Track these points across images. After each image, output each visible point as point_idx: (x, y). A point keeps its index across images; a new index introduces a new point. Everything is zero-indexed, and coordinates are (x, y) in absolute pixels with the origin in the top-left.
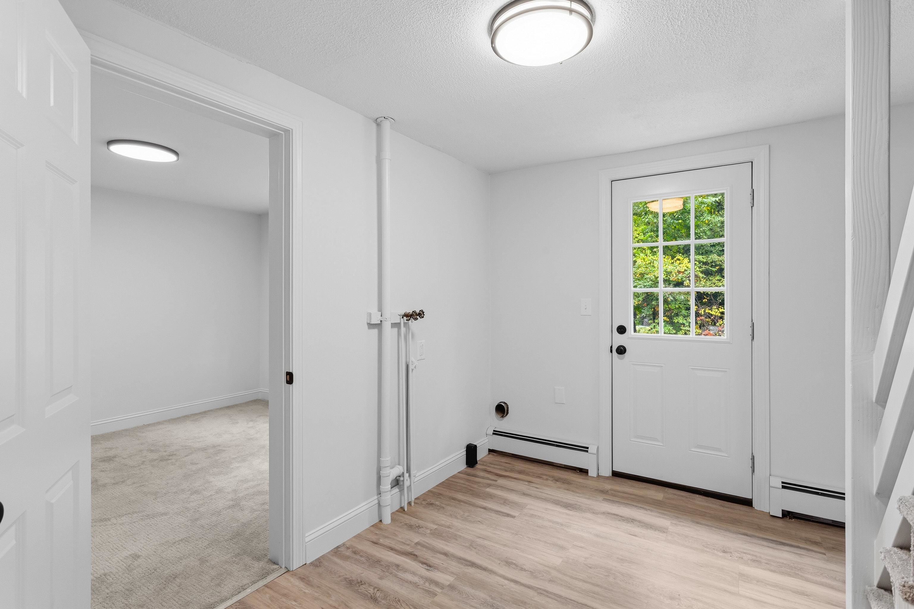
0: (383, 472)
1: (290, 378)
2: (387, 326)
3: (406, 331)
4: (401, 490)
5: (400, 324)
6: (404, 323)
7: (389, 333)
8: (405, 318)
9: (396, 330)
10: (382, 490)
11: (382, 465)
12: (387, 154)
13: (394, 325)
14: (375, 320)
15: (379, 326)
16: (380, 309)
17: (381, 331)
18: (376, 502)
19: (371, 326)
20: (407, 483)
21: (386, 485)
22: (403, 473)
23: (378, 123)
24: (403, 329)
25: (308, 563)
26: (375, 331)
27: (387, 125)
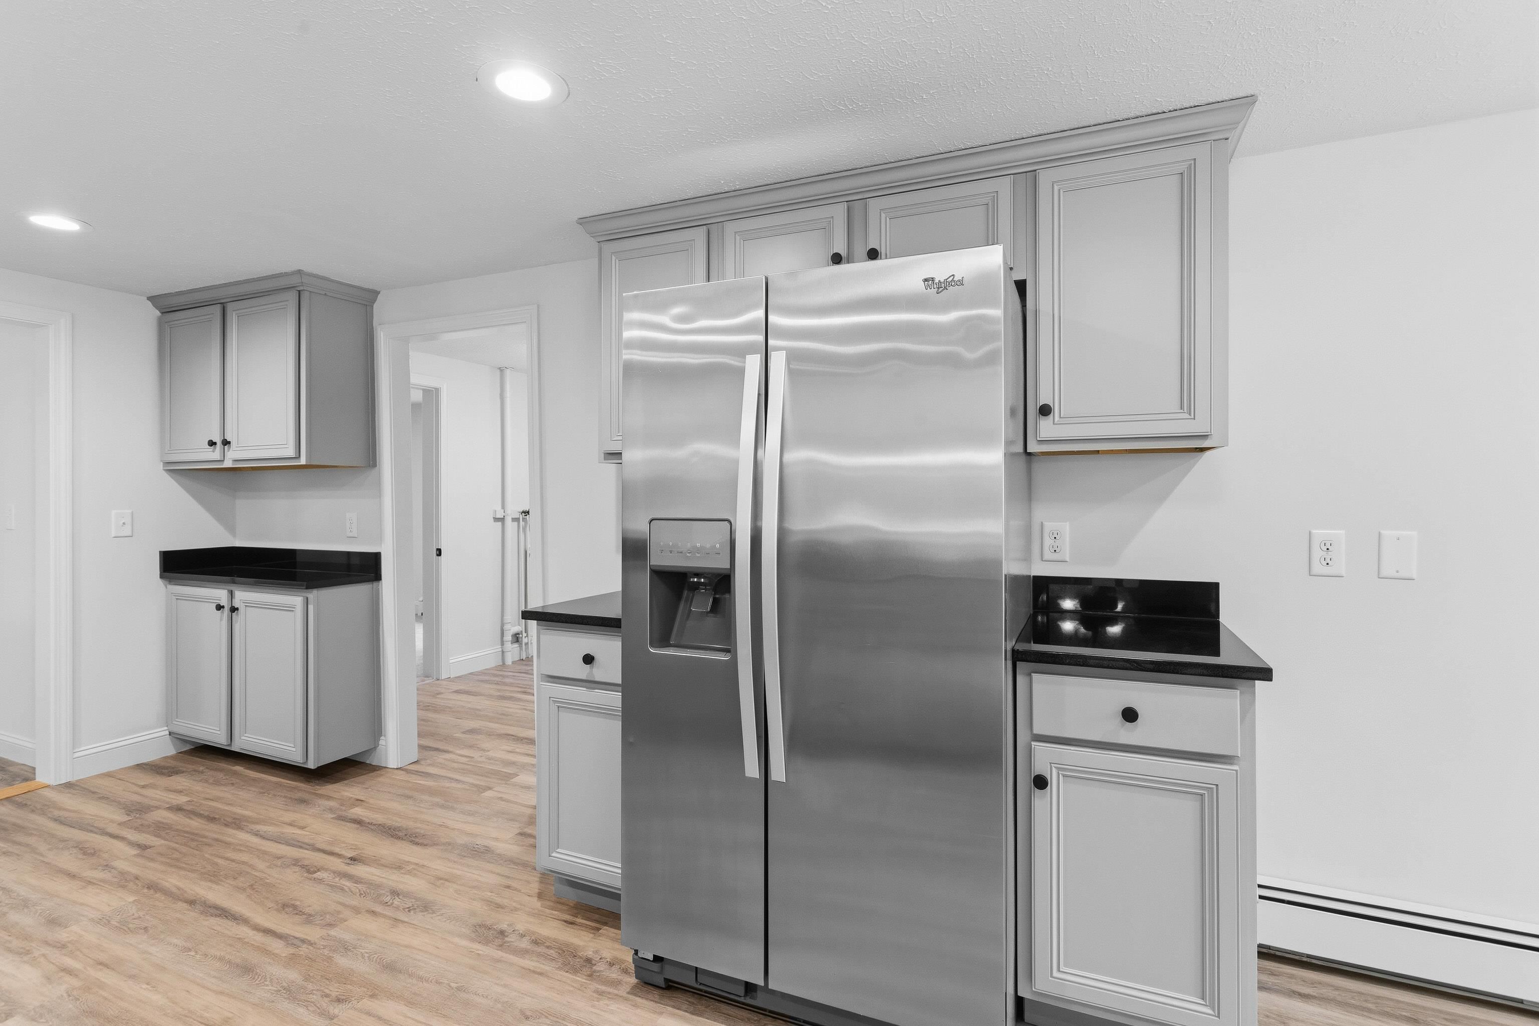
0: (506, 627)
1: (439, 552)
2: (508, 521)
3: (525, 524)
4: (521, 646)
5: (519, 518)
6: (523, 518)
7: (511, 526)
8: (523, 514)
9: (516, 523)
10: (504, 640)
11: (505, 621)
12: (508, 394)
13: (514, 520)
14: (499, 516)
15: (502, 520)
16: (503, 507)
17: (504, 525)
18: (500, 650)
19: (496, 520)
20: (525, 640)
21: (508, 637)
22: (522, 631)
23: (501, 370)
24: (522, 523)
25: (451, 677)
26: (500, 523)
27: (508, 373)
